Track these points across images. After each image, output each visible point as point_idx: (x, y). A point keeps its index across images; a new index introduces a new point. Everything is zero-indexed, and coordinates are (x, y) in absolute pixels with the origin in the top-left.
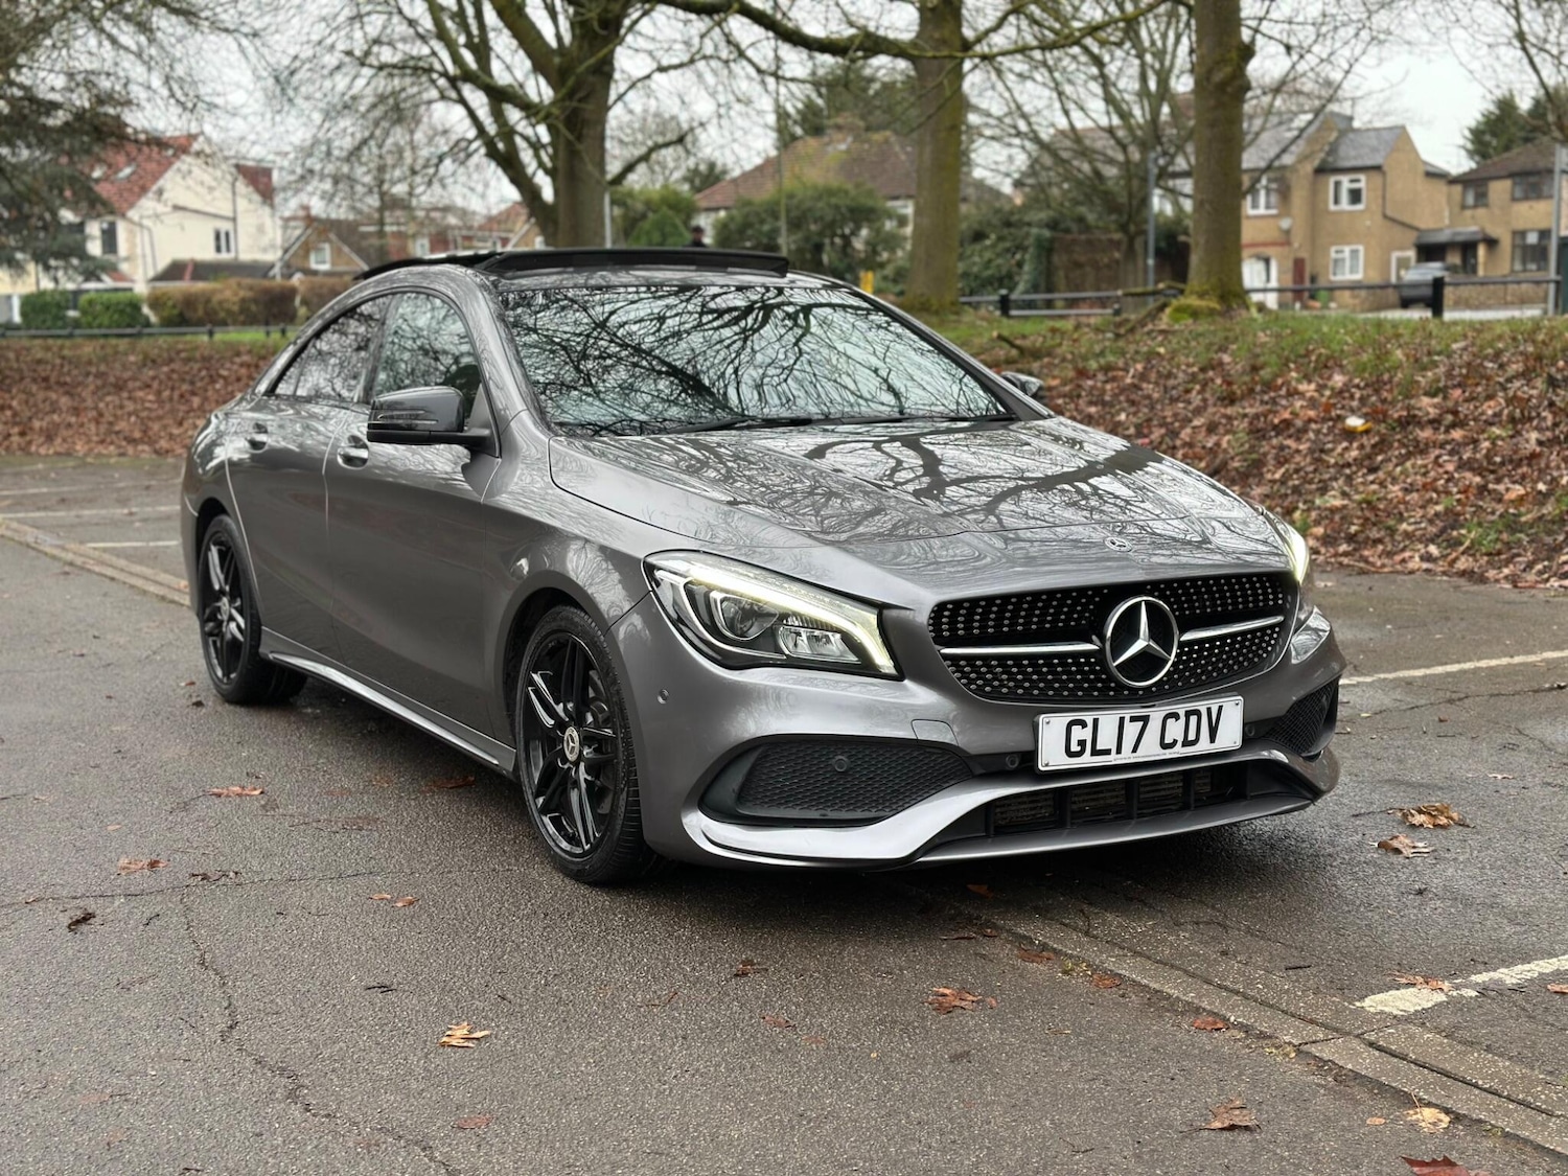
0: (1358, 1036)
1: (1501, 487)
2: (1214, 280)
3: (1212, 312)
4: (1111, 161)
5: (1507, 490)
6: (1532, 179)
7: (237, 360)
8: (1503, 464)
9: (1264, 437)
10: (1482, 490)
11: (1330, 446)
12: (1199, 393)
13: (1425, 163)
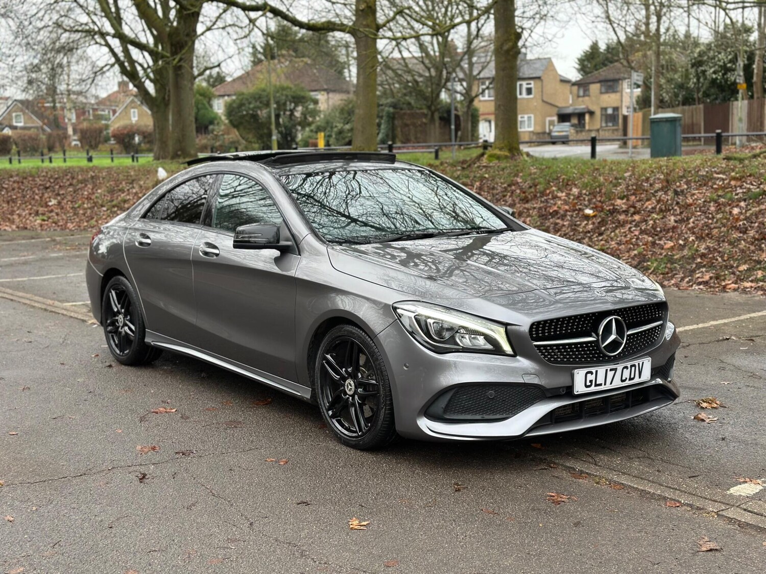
0: (737, 507)
1: (662, 242)
2: (506, 142)
3: (506, 157)
4: (421, 75)
5: (665, 243)
6: (610, 83)
7: (11, 179)
8: (661, 231)
9: (546, 219)
10: (654, 244)
11: (578, 223)
12: (510, 197)
13: (560, 76)
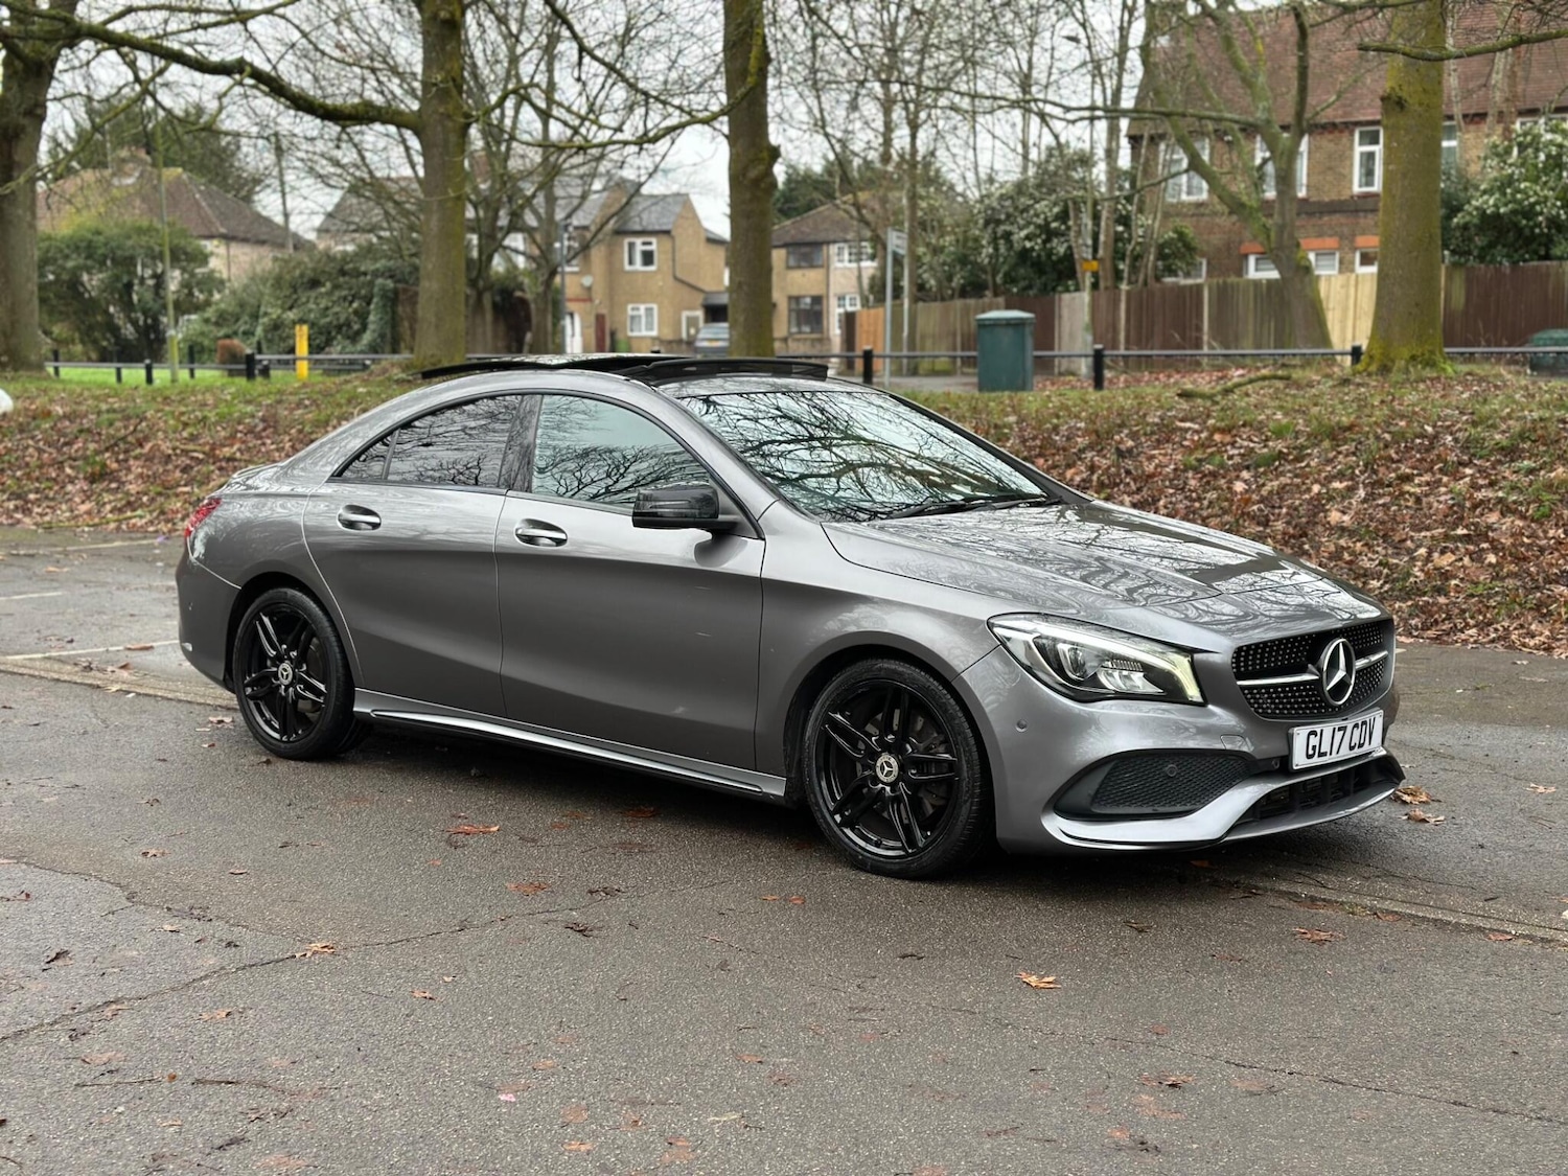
6: (804, 250)
13: (706, 230)
